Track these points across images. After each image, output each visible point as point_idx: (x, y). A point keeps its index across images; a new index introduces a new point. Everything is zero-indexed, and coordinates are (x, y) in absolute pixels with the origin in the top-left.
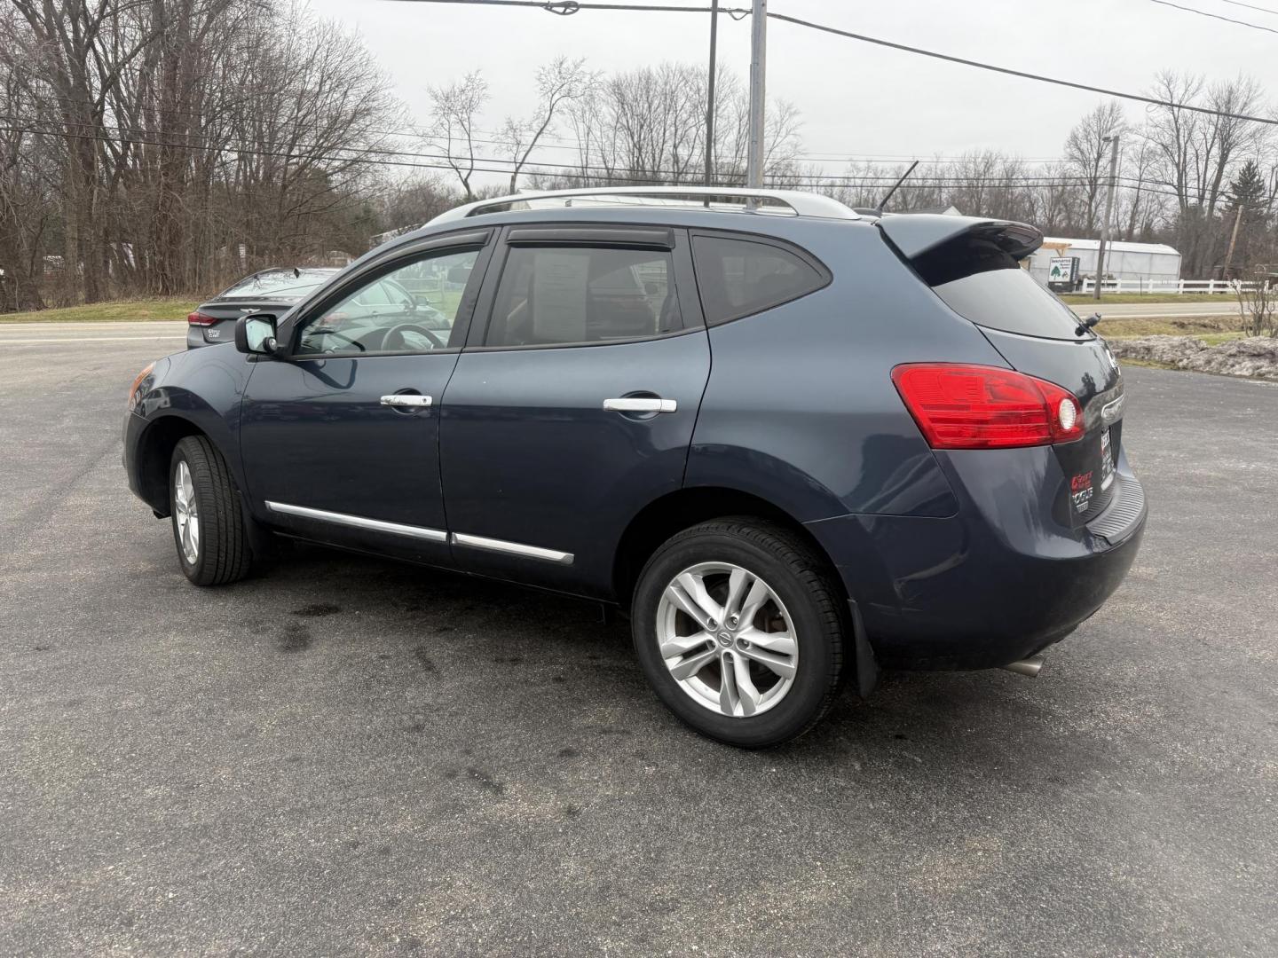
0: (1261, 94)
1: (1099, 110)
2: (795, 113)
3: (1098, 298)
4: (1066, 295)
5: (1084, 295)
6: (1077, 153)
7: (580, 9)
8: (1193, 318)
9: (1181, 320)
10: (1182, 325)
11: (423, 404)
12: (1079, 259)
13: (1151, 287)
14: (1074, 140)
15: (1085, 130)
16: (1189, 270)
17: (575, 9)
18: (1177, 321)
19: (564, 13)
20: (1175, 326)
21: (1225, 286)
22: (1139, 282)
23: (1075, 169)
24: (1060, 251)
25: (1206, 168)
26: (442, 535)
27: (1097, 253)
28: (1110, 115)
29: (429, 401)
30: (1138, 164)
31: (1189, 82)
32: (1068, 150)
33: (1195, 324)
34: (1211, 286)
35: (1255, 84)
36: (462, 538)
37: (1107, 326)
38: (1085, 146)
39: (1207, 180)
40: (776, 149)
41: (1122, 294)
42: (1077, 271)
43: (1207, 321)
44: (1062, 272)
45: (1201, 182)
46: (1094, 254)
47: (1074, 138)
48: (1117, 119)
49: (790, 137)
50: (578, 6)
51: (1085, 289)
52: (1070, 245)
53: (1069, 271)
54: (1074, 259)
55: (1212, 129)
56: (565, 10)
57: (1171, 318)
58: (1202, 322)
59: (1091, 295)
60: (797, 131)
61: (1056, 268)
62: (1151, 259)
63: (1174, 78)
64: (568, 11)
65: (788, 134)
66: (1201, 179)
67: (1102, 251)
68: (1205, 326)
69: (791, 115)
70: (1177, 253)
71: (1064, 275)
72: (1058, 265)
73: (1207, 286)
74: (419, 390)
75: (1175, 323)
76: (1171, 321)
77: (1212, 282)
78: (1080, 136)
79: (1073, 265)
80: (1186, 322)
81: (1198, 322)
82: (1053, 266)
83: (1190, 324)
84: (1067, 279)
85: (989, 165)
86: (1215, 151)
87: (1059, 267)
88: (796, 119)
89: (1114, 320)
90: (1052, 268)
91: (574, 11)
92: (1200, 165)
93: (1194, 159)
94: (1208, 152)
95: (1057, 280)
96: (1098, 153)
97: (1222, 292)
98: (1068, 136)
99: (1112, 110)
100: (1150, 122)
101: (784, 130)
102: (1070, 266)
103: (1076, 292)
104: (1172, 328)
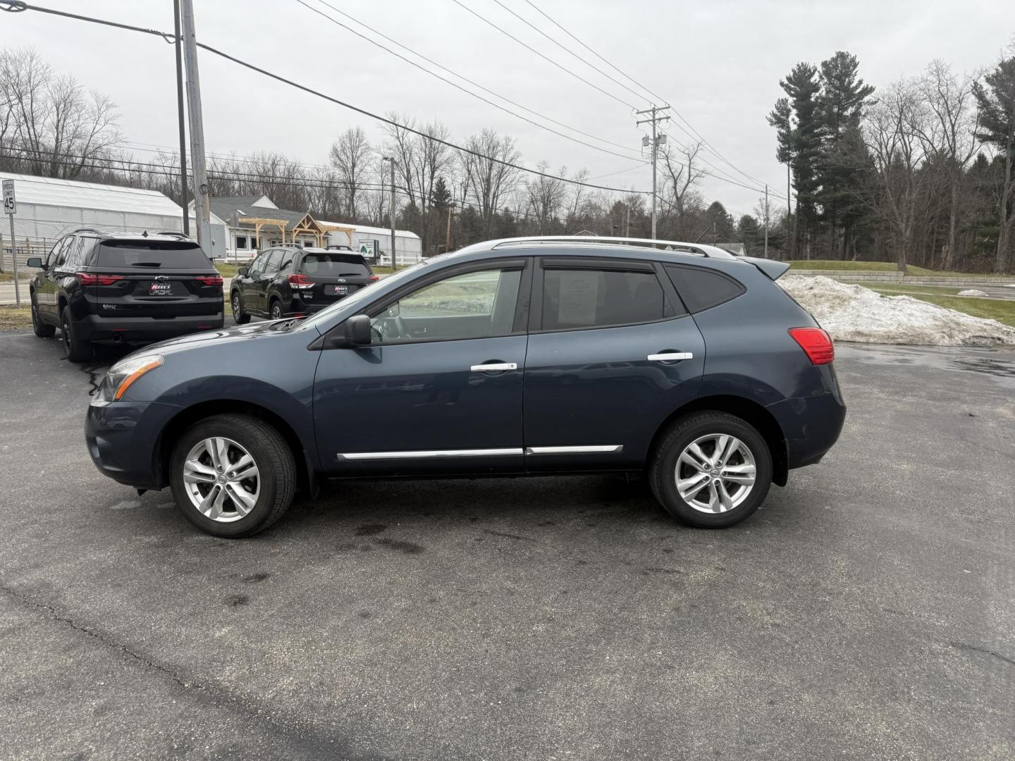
0: (448, 136)
1: (349, 133)
2: (112, 106)
3: (395, 269)
4: (374, 267)
5: (384, 267)
6: (339, 162)
7: (28, 10)
11: (511, 368)
12: (378, 242)
13: (402, 260)
14: (335, 152)
15: (342, 145)
16: (425, 251)
17: (21, 8)
19: (9, 10)
22: (415, 258)
23: (339, 174)
24: (349, 233)
25: (423, 181)
26: (519, 451)
27: (390, 238)
28: (357, 136)
29: (515, 366)
30: (380, 174)
31: (407, 121)
32: (333, 159)
33: (472, 287)
35: (445, 128)
36: (536, 450)
38: (343, 157)
39: (425, 189)
40: (97, 135)
42: (377, 250)
43: (477, 285)
44: (368, 250)
45: (422, 189)
46: (387, 239)
47: (335, 150)
48: (362, 140)
49: (108, 127)
50: (25, 7)
51: (383, 263)
52: (355, 229)
53: (373, 250)
54: (375, 241)
55: (423, 155)
56: (10, 8)
58: (474, 286)
59: (390, 267)
60: (116, 122)
61: (363, 247)
62: (404, 240)
63: (397, 117)
64: (14, 8)
65: (106, 123)
66: (422, 186)
67: (393, 236)
68: (476, 288)
69: (108, 107)
70: (418, 237)
71: (370, 252)
72: (365, 245)
74: (504, 360)
75: (461, 287)
76: (459, 285)
78: (339, 149)
79: (375, 244)
82: (361, 245)
84: (373, 256)
85: (274, 164)
86: (427, 169)
87: (366, 246)
88: (112, 111)
91: (20, 10)
92: (420, 178)
93: (415, 174)
94: (423, 170)
96: (353, 164)
98: (330, 149)
99: (358, 133)
100: (386, 145)
101: (102, 119)
102: (373, 246)
103: (378, 265)
104: (461, 291)
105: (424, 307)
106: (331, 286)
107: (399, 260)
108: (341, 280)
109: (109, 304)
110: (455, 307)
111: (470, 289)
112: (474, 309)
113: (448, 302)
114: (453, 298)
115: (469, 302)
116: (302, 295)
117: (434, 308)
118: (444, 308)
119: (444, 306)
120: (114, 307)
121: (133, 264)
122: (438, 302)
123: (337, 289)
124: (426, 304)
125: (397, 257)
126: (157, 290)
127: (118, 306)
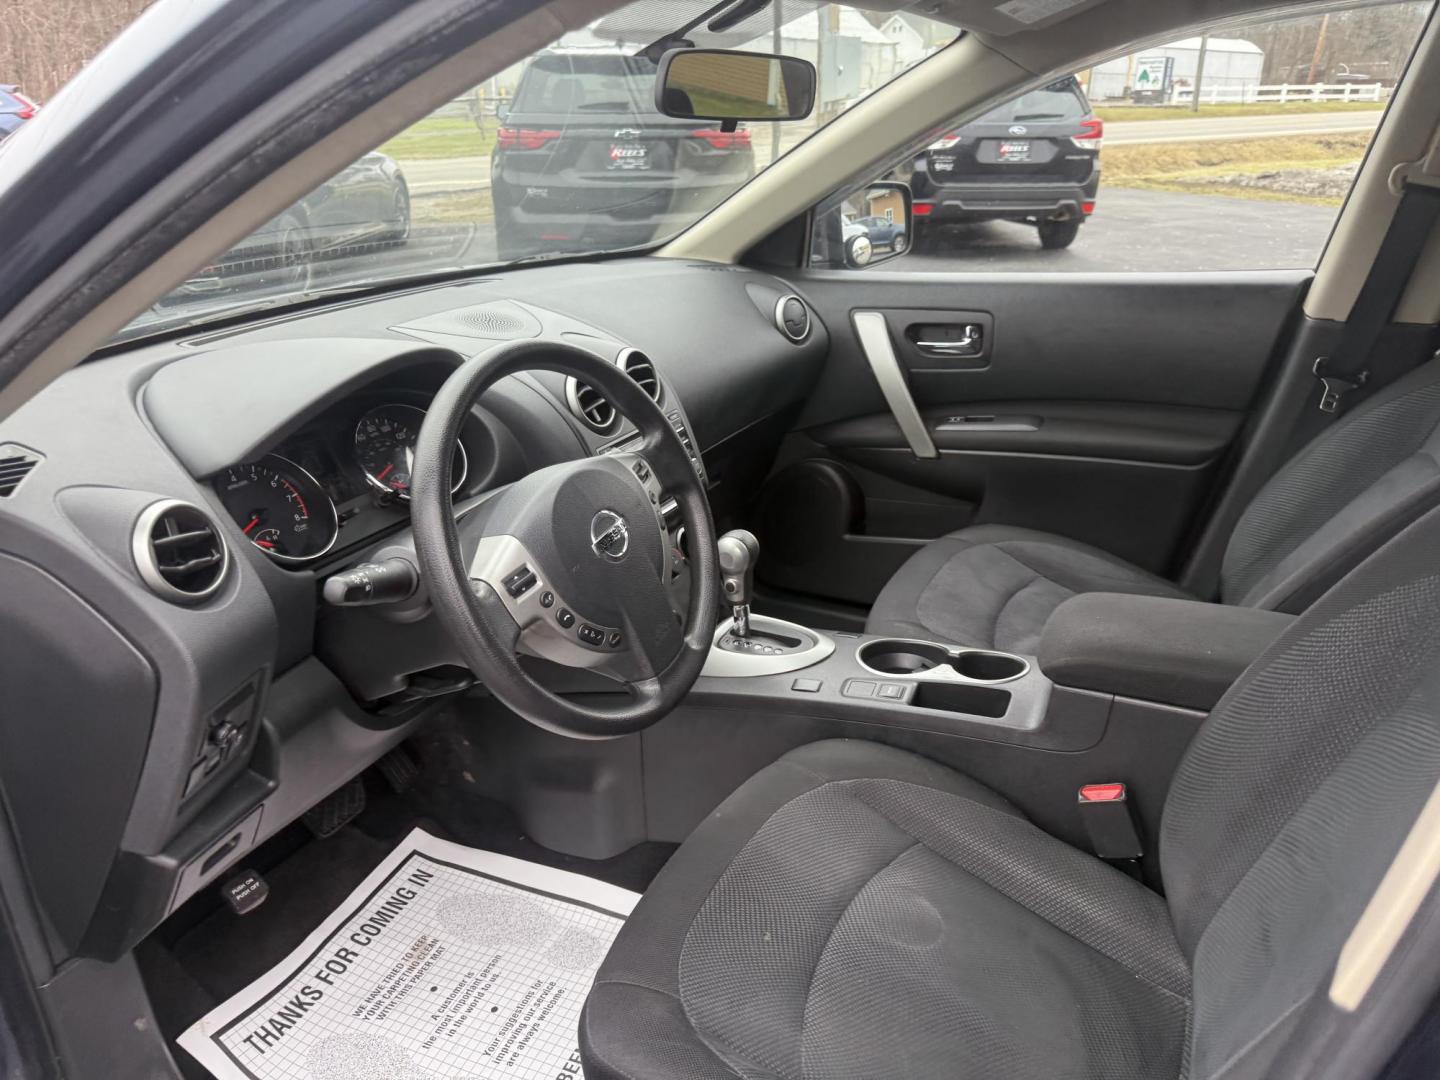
3: (1196, 110)
4: (1158, 107)
5: (1177, 107)
8: (1340, 134)
9: (1326, 138)
10: (1329, 145)
12: (1173, 59)
16: (1268, 75)
18: (1322, 139)
20: (1321, 146)
21: (1309, 92)
27: (1197, 54)
33: (1343, 143)
34: (1284, 93)
37: (1245, 148)
41: (1219, 104)
42: (1171, 76)
43: (1356, 139)
44: (1152, 76)
46: (1191, 55)
51: (1176, 100)
53: (1160, 76)
54: (1168, 59)
57: (1315, 135)
58: (1350, 139)
59: (1188, 107)
61: (1145, 72)
62: (1230, 59)
67: (1203, 51)
68: (1353, 145)
70: (1259, 51)
71: (1155, 81)
72: (1147, 67)
73: (1278, 92)
75: (1320, 142)
76: (1316, 139)
77: (1285, 87)
79: (1166, 64)
80: (1333, 141)
81: (1346, 140)
83: (1337, 143)
84: (1158, 87)
87: (1148, 70)
89: (1251, 141)
90: (1140, 72)
95: (1145, 88)
97: (1305, 100)
102: (1163, 69)
103: (1166, 103)
104: (1318, 150)
105: (1223, 184)
106: (994, 143)
107: (1209, 94)
108: (1017, 129)
109: (537, 187)
110: (1292, 184)
111: (1339, 146)
112: (1335, 190)
113: (1278, 174)
114: (1295, 165)
115: (1326, 173)
116: (931, 164)
117: (1243, 188)
118: (1264, 188)
119: (1265, 182)
120: (544, 193)
121: (581, 107)
122: (1255, 175)
123: (1006, 148)
124: (1228, 179)
125: (1203, 88)
126: (621, 158)
127: (550, 189)
